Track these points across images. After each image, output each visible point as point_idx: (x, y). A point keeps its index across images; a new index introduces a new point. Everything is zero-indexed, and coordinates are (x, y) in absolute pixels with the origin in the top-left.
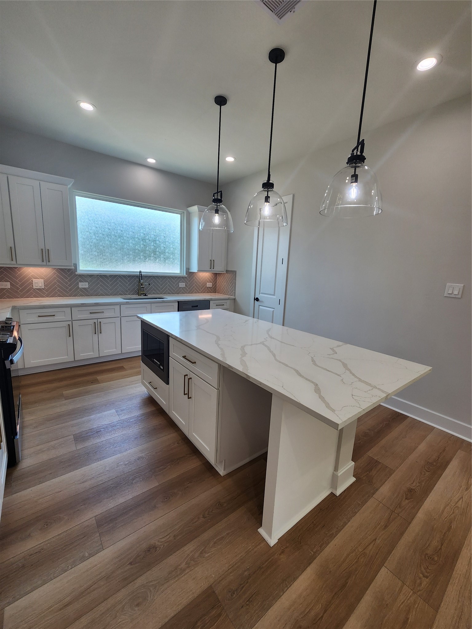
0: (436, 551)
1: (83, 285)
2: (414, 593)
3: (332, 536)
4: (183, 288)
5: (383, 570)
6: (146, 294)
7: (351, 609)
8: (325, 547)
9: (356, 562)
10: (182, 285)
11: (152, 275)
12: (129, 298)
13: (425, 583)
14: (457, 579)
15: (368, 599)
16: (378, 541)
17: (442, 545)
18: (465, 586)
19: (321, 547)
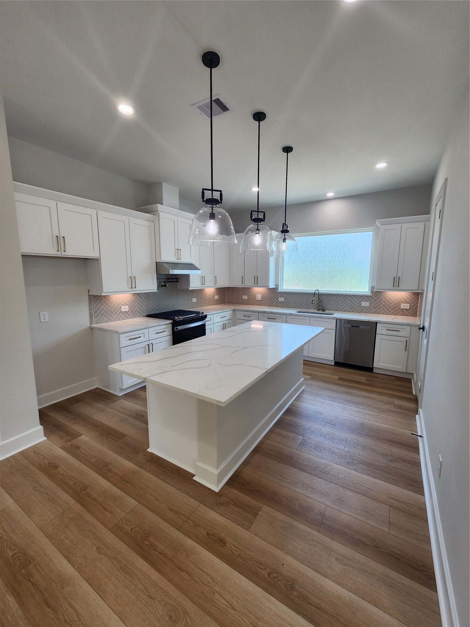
0: (153, 545)
1: (281, 299)
2: (121, 519)
3: (157, 476)
4: (366, 307)
5: (136, 503)
6: (323, 310)
7: (114, 484)
8: (149, 473)
9: (140, 488)
10: (365, 304)
11: (332, 293)
12: (308, 312)
13: (127, 528)
14: (130, 554)
15: (119, 492)
16: (157, 502)
17: (160, 553)
18: (125, 559)
19: (149, 471)
